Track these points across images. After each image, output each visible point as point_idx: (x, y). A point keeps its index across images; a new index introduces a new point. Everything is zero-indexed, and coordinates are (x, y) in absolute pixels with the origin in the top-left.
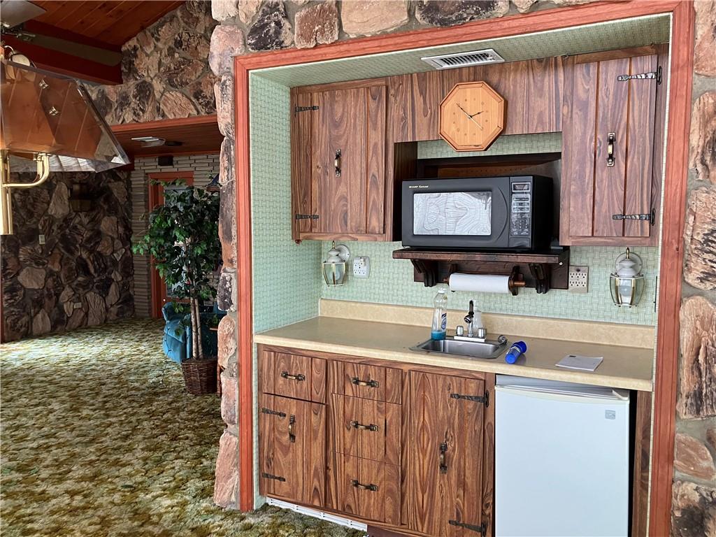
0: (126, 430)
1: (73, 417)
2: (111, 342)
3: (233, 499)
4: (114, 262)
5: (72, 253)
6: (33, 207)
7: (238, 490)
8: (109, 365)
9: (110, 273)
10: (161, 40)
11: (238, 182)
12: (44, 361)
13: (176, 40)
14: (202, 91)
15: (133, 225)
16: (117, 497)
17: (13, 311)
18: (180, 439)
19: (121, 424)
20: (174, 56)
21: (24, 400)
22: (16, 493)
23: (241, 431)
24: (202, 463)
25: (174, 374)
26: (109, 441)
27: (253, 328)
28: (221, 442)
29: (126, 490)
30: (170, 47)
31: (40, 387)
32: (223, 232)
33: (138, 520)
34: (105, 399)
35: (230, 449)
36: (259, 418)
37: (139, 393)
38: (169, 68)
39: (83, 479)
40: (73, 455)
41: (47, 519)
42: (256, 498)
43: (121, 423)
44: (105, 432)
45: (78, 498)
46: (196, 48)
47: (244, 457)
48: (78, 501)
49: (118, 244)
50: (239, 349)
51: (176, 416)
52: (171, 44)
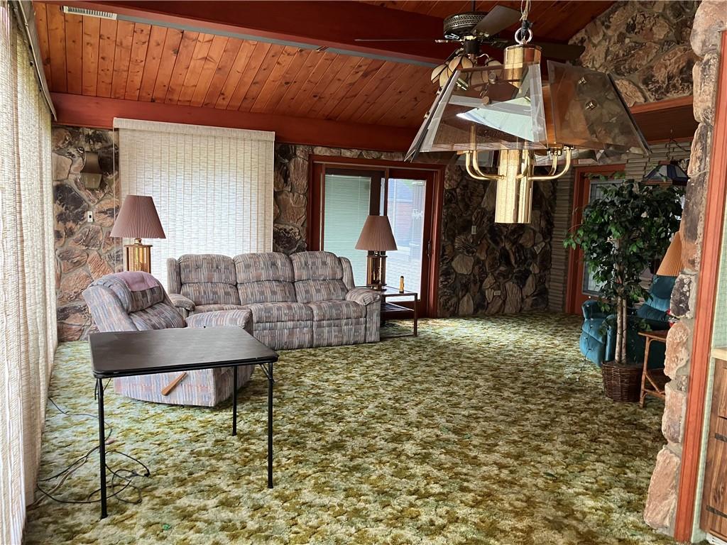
0: (544, 420)
1: (496, 395)
2: (526, 332)
3: (667, 523)
4: (534, 255)
5: (497, 243)
6: (470, 200)
7: (675, 515)
8: (526, 354)
9: (529, 265)
10: (612, 27)
11: (712, 174)
12: (469, 339)
13: (628, 25)
14: (653, 76)
15: (555, 219)
16: (540, 482)
17: (445, 292)
18: (600, 442)
19: (540, 413)
20: (624, 41)
21: (454, 372)
22: (453, 451)
23: (685, 453)
24: (626, 474)
25: (591, 373)
26: (529, 426)
27: (713, 341)
28: (658, 457)
29: (549, 477)
30: (621, 33)
31: (467, 362)
32: (686, 229)
33: (562, 511)
34: (524, 385)
35: (670, 468)
36: (709, 443)
37: (556, 386)
38: (617, 55)
39: (508, 455)
40: (498, 431)
41: (480, 483)
42: (695, 532)
43: (540, 411)
44: (526, 417)
45: (505, 472)
46: (651, 29)
47: (686, 481)
48: (505, 474)
49: (539, 237)
50: (692, 361)
51: (595, 418)
52: (623, 29)
